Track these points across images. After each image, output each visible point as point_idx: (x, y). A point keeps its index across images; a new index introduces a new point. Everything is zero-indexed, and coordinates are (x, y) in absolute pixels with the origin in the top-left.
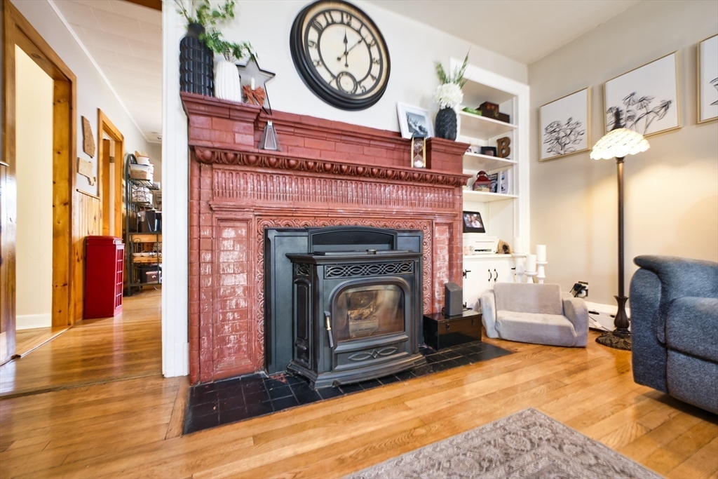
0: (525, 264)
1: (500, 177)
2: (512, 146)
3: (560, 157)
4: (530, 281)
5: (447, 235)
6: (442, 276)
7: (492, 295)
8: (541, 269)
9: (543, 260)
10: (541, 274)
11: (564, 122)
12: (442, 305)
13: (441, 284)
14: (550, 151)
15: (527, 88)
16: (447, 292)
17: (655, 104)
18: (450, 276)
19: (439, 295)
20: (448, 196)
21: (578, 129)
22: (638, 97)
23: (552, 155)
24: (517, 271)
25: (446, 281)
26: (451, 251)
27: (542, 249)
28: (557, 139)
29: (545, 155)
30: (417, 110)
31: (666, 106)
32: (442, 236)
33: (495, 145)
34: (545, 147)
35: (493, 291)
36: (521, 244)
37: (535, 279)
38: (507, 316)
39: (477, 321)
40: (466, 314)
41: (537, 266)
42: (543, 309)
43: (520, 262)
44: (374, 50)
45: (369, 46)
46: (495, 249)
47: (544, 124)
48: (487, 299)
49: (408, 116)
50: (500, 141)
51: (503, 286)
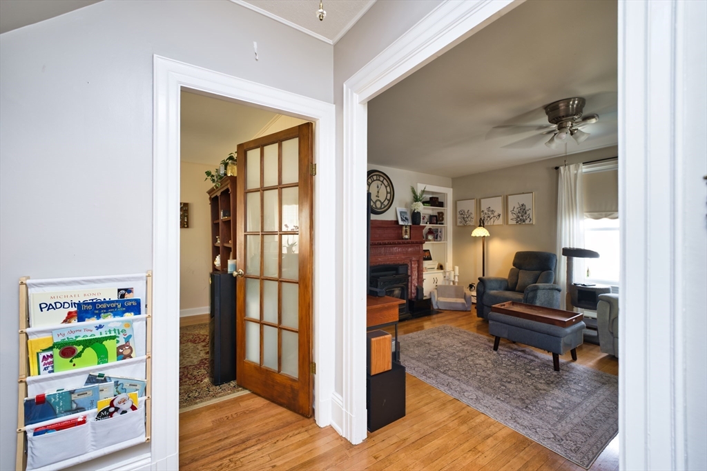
0: (450, 274)
1: (439, 231)
2: (445, 217)
3: (464, 226)
4: (452, 284)
5: (417, 265)
6: (415, 283)
7: (436, 291)
8: (457, 277)
9: (457, 273)
10: (457, 280)
11: (466, 211)
12: (415, 295)
13: (414, 286)
14: (461, 222)
15: (452, 189)
16: (417, 289)
17: (496, 214)
18: (418, 282)
19: (414, 291)
20: (417, 248)
21: (471, 216)
22: (491, 209)
23: (461, 224)
24: (446, 278)
25: (416, 285)
26: (418, 272)
27: (457, 268)
28: (464, 218)
29: (459, 224)
30: (404, 209)
31: (499, 215)
32: (415, 266)
33: (437, 214)
34: (459, 220)
35: (436, 289)
36: (449, 265)
37: (454, 282)
38: (442, 299)
39: (429, 301)
40: (424, 298)
41: (455, 276)
42: (457, 296)
43: (447, 274)
44: (388, 188)
45: (386, 187)
46: (436, 267)
47: (458, 210)
48: (433, 292)
49: (401, 213)
50: (439, 213)
51: (441, 286)
